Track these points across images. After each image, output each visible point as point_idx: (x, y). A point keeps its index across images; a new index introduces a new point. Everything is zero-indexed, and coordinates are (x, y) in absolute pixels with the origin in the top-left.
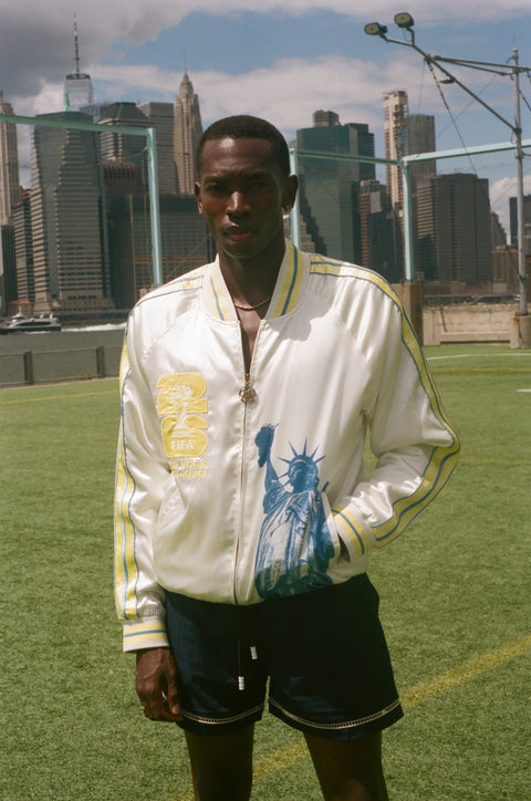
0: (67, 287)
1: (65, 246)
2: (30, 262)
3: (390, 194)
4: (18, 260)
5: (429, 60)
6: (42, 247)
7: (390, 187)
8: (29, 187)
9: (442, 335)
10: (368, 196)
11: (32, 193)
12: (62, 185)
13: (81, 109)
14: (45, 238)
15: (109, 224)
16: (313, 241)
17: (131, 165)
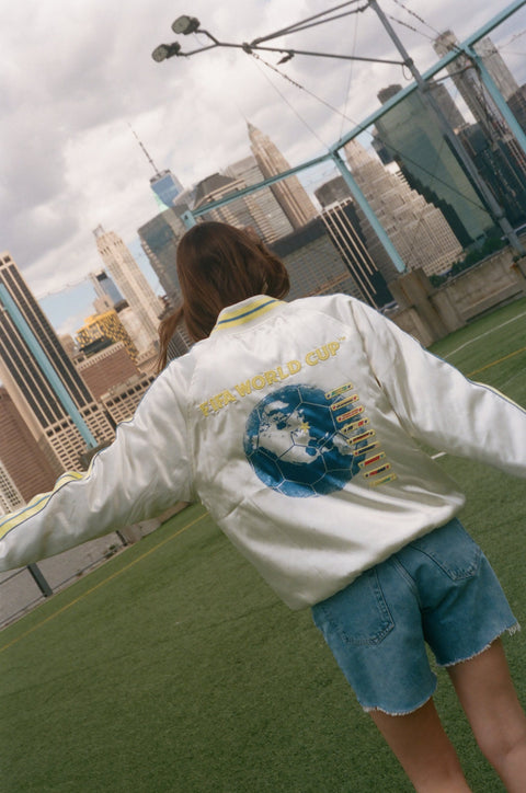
3: (485, 128)
5: (248, 48)
7: (480, 122)
16: (436, 207)
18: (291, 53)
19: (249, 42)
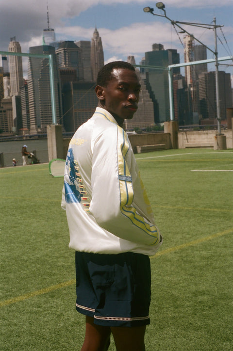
0: (44, 123)
1: (43, 105)
2: (28, 112)
3: (187, 80)
4: (23, 111)
5: (173, 23)
6: (33, 105)
7: (186, 77)
8: (27, 79)
9: (186, 144)
10: (177, 82)
11: (29, 82)
12: (41, 78)
13: (50, 44)
14: (34, 101)
15: (62, 95)
16: (152, 101)
17: (72, 69)
18: (185, 31)
19: (175, 21)
